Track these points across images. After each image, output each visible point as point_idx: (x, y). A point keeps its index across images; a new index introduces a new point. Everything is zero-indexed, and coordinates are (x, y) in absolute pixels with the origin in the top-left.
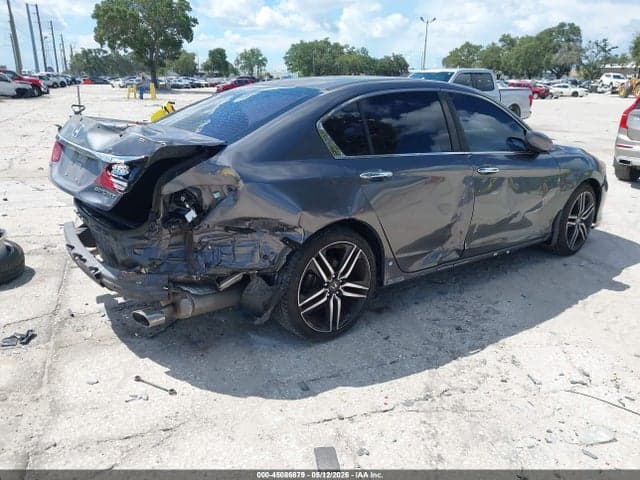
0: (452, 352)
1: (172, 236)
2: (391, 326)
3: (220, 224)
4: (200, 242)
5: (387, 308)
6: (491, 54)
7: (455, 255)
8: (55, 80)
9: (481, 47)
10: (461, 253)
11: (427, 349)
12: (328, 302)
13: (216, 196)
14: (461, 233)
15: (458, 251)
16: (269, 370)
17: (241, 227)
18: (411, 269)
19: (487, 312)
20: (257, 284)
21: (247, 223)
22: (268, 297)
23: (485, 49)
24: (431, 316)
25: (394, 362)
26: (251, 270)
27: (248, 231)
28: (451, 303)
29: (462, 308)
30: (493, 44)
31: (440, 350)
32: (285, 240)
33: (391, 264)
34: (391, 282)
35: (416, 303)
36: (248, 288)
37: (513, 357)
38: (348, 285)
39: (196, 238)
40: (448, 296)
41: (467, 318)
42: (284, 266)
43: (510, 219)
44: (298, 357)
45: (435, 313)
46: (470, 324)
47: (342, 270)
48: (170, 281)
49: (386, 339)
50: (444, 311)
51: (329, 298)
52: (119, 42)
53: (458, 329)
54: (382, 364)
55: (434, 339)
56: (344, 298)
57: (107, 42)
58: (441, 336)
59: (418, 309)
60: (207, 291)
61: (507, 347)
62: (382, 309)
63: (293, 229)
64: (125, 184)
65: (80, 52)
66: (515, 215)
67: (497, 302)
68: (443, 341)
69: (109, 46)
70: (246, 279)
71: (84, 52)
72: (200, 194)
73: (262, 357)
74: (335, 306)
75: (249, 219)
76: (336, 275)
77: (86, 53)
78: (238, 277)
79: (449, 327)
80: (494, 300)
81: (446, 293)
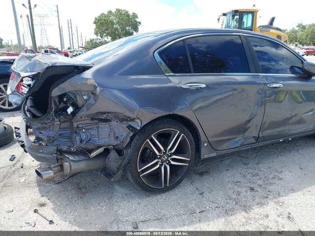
0: (245, 206)
1: (61, 123)
2: (207, 185)
3: (88, 116)
4: (78, 127)
5: (207, 172)
6: (292, 34)
7: (253, 141)
8: (77, 53)
9: (286, 30)
10: (257, 139)
11: (227, 203)
12: (160, 168)
13: (85, 97)
14: (256, 126)
15: (254, 137)
16: (117, 211)
17: (102, 118)
18: (220, 148)
19: (274, 178)
20: (113, 155)
21: (105, 116)
22: (120, 163)
23: (288, 31)
24: (235, 180)
25: (202, 211)
26: (109, 145)
27: (106, 121)
28: (250, 171)
29: (257, 175)
30: (293, 28)
31: (236, 203)
32: (129, 127)
33: (206, 144)
34: (206, 156)
35: (227, 170)
36: (108, 157)
37: (289, 214)
38: (174, 157)
39: (75, 125)
40: (249, 166)
41: (259, 182)
42: (128, 144)
43: (292, 117)
44: (139, 203)
45: (238, 177)
46: (260, 186)
47: (169, 147)
48: (58, 150)
49: (201, 194)
50: (244, 176)
51: (161, 165)
52: (105, 34)
53: (252, 189)
54: (193, 212)
55: (234, 196)
56: (171, 166)
57: (99, 35)
58: (239, 194)
59: (228, 174)
60: (82, 157)
61: (285, 206)
62: (204, 173)
63: (133, 120)
64: (27, 90)
65: (89, 40)
66: (295, 116)
67: (281, 172)
68: (239, 197)
69: (100, 36)
70: (107, 152)
71: (91, 40)
72: (75, 97)
73: (116, 202)
74: (165, 170)
75: (104, 113)
76: (166, 151)
77: (91, 41)
78: (101, 150)
79: (246, 187)
80: (280, 170)
81: (248, 164)
